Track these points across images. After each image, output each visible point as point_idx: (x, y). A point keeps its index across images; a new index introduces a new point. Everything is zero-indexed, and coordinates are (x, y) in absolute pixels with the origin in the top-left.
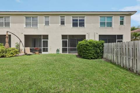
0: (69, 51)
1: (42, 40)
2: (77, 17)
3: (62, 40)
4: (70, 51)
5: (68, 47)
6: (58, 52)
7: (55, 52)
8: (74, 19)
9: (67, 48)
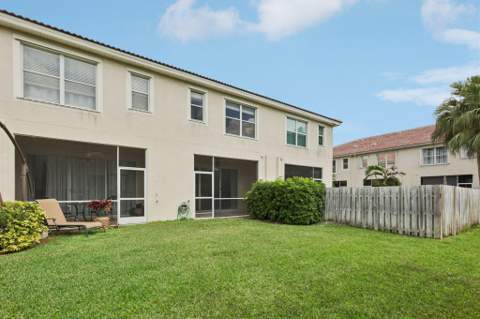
0: (215, 208)
1: (119, 168)
2: (238, 105)
3: (193, 173)
4: (220, 210)
5: (213, 198)
6: (184, 216)
7: (172, 215)
8: (229, 107)
9: (211, 200)
